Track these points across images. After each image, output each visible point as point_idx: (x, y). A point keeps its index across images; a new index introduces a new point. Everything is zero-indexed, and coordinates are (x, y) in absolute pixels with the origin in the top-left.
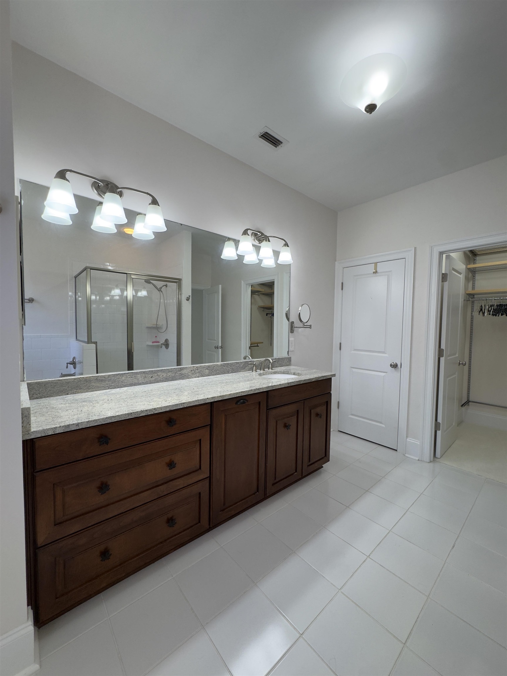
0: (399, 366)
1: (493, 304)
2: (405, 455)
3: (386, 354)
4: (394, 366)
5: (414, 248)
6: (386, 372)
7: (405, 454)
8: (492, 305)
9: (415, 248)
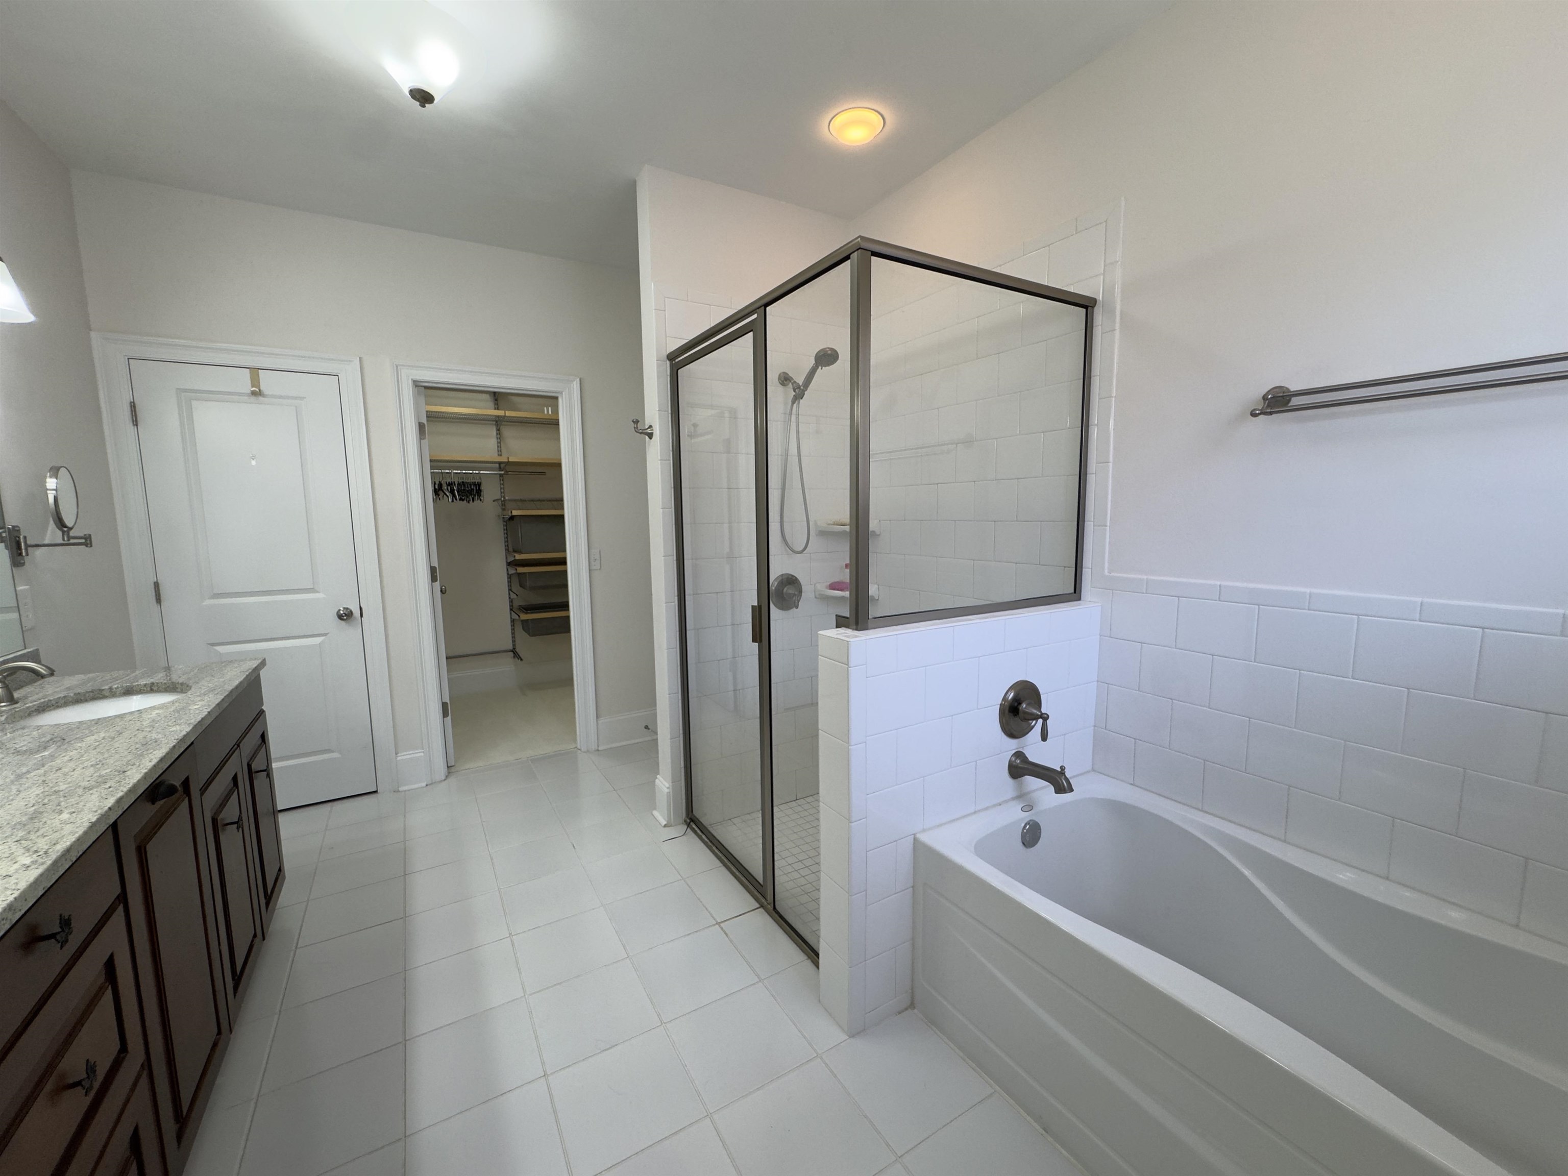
0: (356, 613)
1: (453, 480)
2: (399, 791)
3: (318, 592)
4: (345, 616)
5: (358, 359)
6: (325, 635)
7: (398, 787)
8: (451, 482)
9: (360, 358)
